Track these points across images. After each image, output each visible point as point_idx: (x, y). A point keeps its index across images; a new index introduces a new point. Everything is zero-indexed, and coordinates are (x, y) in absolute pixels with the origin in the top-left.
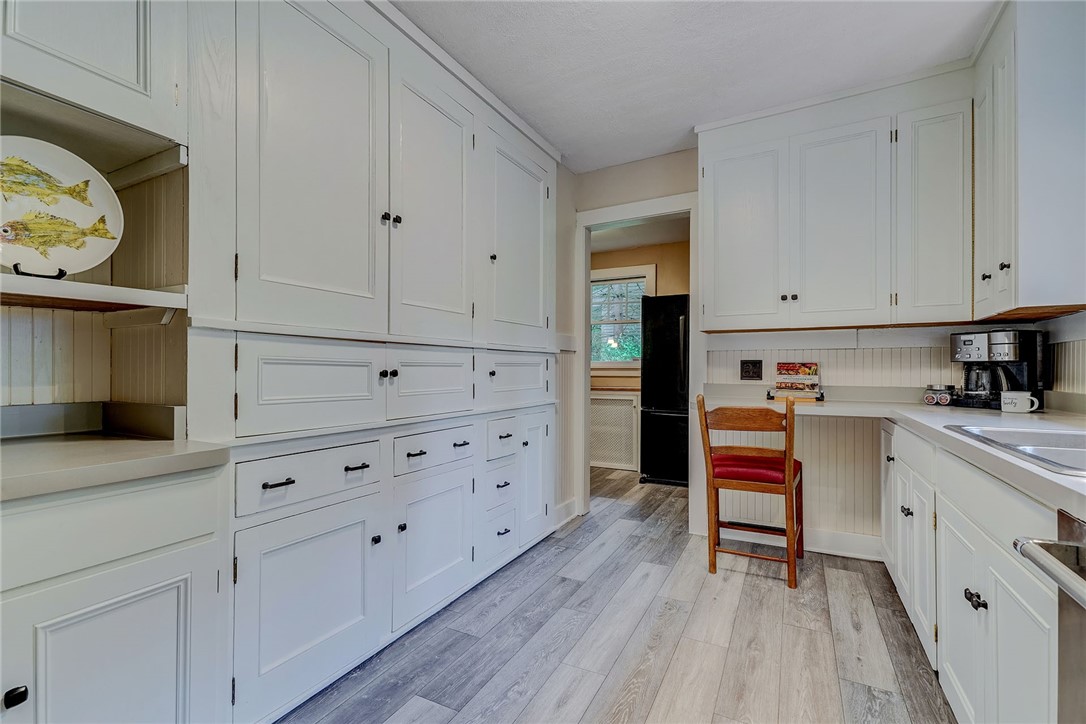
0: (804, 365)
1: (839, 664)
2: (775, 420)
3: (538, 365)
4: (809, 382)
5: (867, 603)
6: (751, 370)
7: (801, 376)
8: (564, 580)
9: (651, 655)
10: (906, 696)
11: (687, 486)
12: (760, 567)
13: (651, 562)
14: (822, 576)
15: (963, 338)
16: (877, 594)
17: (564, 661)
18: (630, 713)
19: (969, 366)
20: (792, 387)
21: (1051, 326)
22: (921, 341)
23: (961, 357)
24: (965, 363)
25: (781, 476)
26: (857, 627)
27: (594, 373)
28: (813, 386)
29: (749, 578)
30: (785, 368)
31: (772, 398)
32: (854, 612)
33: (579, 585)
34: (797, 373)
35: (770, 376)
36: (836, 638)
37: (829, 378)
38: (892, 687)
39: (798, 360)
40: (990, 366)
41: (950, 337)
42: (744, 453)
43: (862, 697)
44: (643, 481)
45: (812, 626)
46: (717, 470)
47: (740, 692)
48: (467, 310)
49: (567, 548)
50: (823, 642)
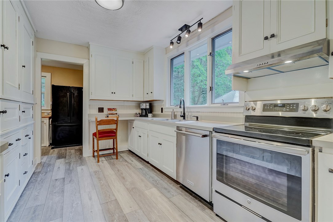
0: (113, 109)
1: (134, 167)
2: (114, 122)
3: (30, 108)
4: (115, 113)
5: (131, 157)
6: (101, 110)
7: (113, 111)
8: (56, 180)
9: (101, 181)
10: (145, 167)
11: (82, 145)
12: (107, 158)
13: (80, 166)
14: (120, 155)
15: (142, 104)
16: (131, 155)
17: (81, 193)
18: (108, 191)
19: (142, 109)
20: (112, 114)
21: (152, 102)
22: (134, 104)
23: (141, 108)
24: (141, 109)
25: (114, 134)
26: (132, 161)
27: (43, 111)
28: (116, 114)
29: (107, 161)
30: (109, 109)
31: (108, 117)
32: (130, 159)
33: (64, 179)
34: (112, 111)
35: (106, 111)
36: (131, 164)
37: (119, 112)
38: (143, 167)
39: (112, 108)
40: (145, 109)
41: (139, 103)
42: (107, 130)
43: (140, 170)
44: (52, 148)
45: (126, 164)
46: (100, 136)
47: (124, 178)
48: (17, 87)
49: (46, 173)
50: (129, 165)
